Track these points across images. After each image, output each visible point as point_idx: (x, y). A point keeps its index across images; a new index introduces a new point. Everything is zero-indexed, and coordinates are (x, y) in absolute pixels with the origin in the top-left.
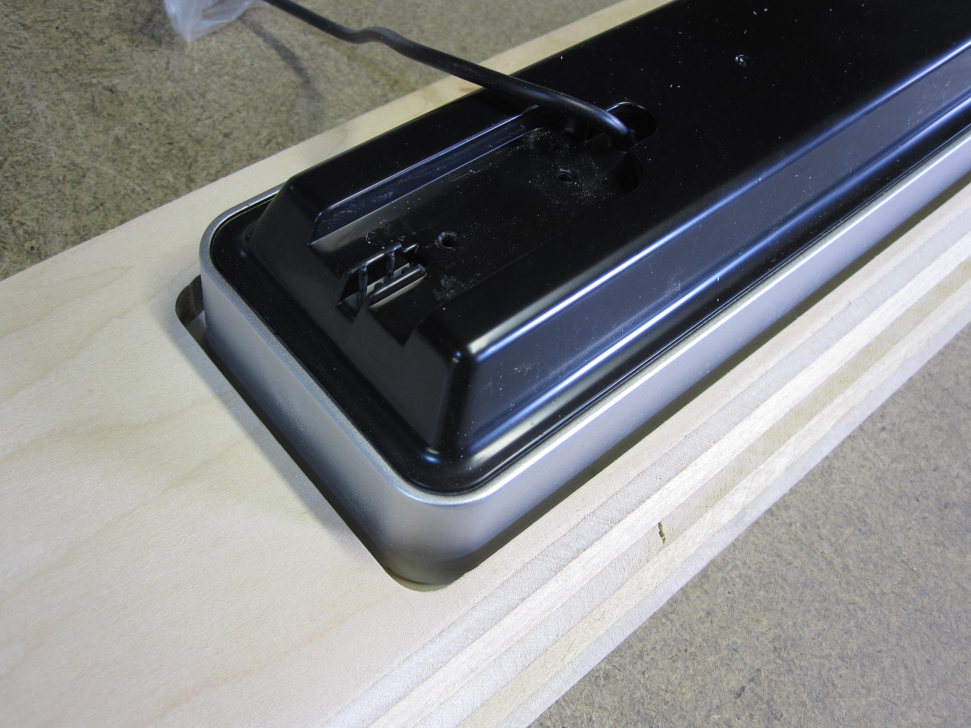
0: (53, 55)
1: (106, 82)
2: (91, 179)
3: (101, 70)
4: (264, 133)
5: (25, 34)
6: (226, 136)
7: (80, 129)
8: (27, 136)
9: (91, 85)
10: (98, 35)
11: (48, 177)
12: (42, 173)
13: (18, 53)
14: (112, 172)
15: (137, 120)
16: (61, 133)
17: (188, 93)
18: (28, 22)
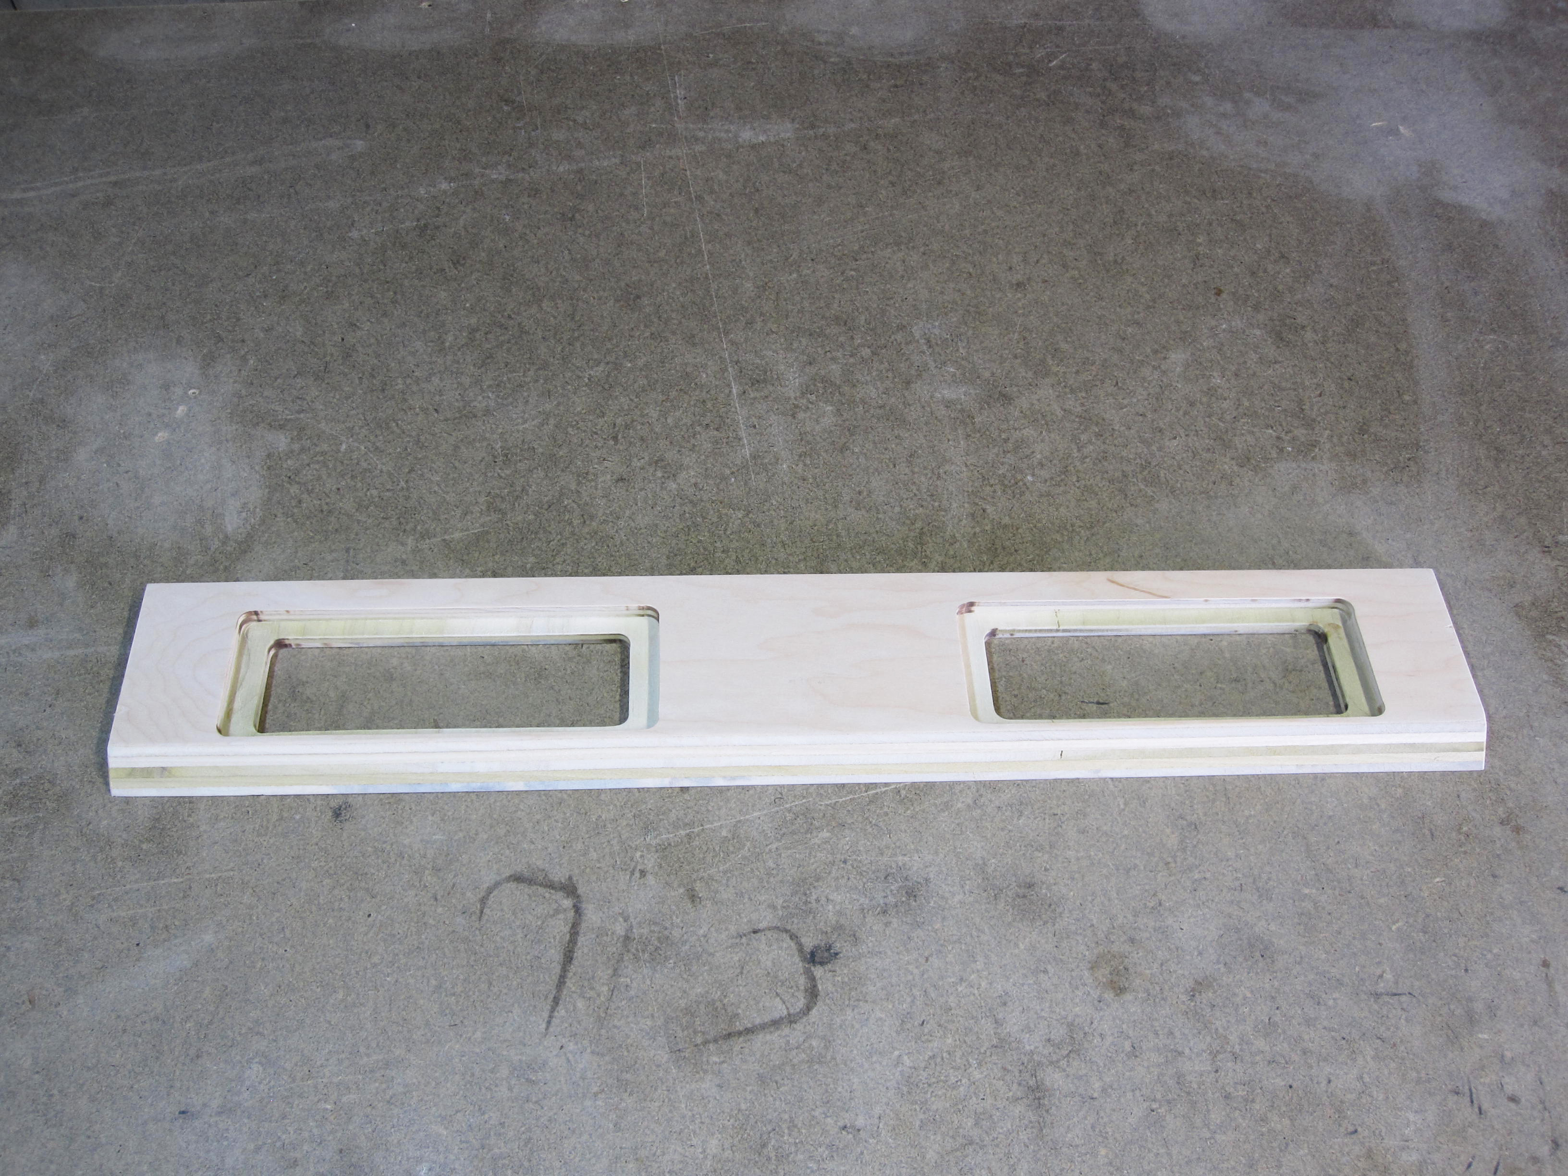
0: (970, 484)
1: (984, 506)
2: (957, 545)
3: (985, 499)
4: (1031, 557)
5: (965, 469)
6: (1016, 551)
7: (964, 521)
8: (944, 516)
9: (977, 504)
10: (992, 482)
11: (943, 537)
12: (941, 534)
13: (958, 477)
14: (966, 546)
15: (987, 528)
16: (956, 521)
17: (1012, 526)
18: (968, 463)
